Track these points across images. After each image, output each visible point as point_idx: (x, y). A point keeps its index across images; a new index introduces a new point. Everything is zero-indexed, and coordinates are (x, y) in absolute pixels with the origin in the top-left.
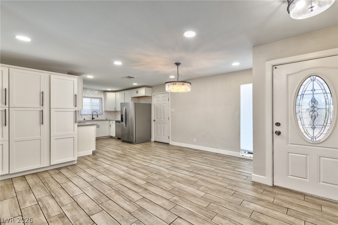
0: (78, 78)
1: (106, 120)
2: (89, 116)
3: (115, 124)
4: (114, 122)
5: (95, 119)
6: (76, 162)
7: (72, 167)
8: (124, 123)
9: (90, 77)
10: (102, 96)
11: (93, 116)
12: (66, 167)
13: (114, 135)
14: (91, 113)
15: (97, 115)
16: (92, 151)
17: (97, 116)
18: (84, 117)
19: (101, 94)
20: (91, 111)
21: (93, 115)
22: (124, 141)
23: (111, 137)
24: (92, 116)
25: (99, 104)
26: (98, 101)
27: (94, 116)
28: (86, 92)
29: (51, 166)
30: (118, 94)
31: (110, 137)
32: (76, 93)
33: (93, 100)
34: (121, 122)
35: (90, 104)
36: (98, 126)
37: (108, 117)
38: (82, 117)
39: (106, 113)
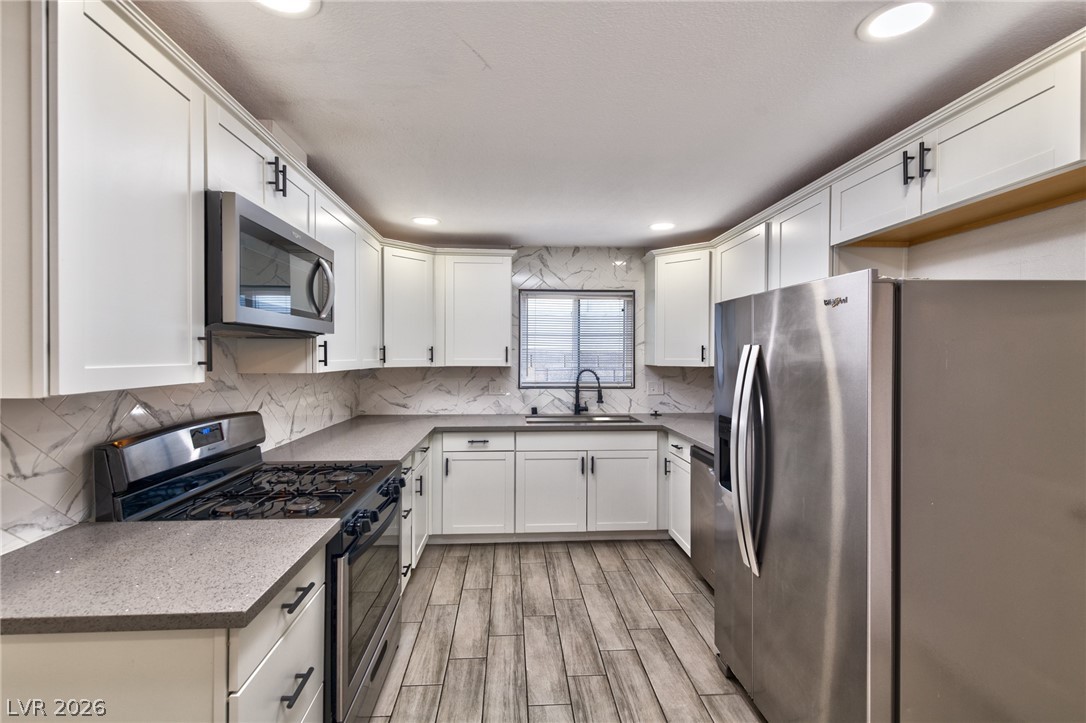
2: (560, 393)
3: (689, 469)
5: (595, 411)
10: (634, 277)
11: (581, 393)
14: (570, 378)
15: (599, 390)
17: (600, 398)
18: (535, 398)
19: (628, 270)
21: (578, 390)
24: (573, 393)
25: (619, 329)
26: (614, 307)
27: (584, 397)
28: (550, 261)
33: (590, 307)
35: (569, 328)
36: (588, 466)
37: (666, 399)
38: (524, 398)
39: (655, 380)
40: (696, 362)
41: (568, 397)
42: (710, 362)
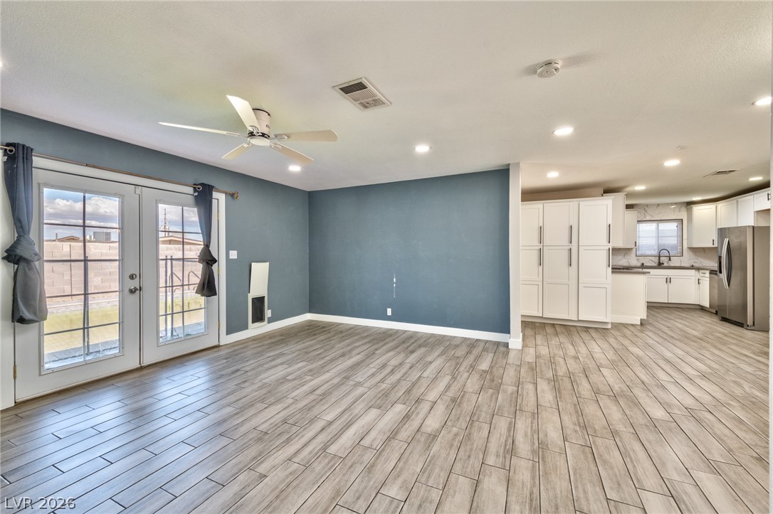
0: (613, 199)
1: (692, 267)
2: (653, 258)
3: (708, 279)
4: (708, 272)
5: (666, 264)
6: (609, 326)
7: (604, 331)
8: (724, 276)
9: (640, 188)
10: (683, 215)
11: (661, 258)
12: (596, 329)
13: (707, 304)
14: (656, 253)
15: (670, 257)
16: (639, 318)
17: (670, 260)
18: (643, 260)
19: (680, 211)
20: (656, 248)
21: (659, 257)
22: (724, 319)
23: (702, 308)
24: (657, 258)
25: (676, 234)
26: (673, 226)
27: (663, 259)
29: (579, 321)
30: (721, 205)
31: (698, 307)
32: (610, 222)
33: (663, 226)
34: (718, 272)
35: (654, 234)
36: (668, 280)
37: (696, 261)
38: (638, 260)
39: (691, 253)
40: (711, 245)
41: (656, 260)
42: (716, 245)
